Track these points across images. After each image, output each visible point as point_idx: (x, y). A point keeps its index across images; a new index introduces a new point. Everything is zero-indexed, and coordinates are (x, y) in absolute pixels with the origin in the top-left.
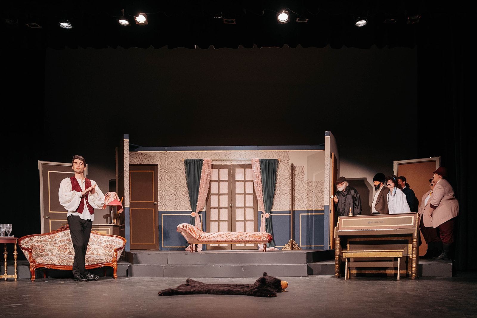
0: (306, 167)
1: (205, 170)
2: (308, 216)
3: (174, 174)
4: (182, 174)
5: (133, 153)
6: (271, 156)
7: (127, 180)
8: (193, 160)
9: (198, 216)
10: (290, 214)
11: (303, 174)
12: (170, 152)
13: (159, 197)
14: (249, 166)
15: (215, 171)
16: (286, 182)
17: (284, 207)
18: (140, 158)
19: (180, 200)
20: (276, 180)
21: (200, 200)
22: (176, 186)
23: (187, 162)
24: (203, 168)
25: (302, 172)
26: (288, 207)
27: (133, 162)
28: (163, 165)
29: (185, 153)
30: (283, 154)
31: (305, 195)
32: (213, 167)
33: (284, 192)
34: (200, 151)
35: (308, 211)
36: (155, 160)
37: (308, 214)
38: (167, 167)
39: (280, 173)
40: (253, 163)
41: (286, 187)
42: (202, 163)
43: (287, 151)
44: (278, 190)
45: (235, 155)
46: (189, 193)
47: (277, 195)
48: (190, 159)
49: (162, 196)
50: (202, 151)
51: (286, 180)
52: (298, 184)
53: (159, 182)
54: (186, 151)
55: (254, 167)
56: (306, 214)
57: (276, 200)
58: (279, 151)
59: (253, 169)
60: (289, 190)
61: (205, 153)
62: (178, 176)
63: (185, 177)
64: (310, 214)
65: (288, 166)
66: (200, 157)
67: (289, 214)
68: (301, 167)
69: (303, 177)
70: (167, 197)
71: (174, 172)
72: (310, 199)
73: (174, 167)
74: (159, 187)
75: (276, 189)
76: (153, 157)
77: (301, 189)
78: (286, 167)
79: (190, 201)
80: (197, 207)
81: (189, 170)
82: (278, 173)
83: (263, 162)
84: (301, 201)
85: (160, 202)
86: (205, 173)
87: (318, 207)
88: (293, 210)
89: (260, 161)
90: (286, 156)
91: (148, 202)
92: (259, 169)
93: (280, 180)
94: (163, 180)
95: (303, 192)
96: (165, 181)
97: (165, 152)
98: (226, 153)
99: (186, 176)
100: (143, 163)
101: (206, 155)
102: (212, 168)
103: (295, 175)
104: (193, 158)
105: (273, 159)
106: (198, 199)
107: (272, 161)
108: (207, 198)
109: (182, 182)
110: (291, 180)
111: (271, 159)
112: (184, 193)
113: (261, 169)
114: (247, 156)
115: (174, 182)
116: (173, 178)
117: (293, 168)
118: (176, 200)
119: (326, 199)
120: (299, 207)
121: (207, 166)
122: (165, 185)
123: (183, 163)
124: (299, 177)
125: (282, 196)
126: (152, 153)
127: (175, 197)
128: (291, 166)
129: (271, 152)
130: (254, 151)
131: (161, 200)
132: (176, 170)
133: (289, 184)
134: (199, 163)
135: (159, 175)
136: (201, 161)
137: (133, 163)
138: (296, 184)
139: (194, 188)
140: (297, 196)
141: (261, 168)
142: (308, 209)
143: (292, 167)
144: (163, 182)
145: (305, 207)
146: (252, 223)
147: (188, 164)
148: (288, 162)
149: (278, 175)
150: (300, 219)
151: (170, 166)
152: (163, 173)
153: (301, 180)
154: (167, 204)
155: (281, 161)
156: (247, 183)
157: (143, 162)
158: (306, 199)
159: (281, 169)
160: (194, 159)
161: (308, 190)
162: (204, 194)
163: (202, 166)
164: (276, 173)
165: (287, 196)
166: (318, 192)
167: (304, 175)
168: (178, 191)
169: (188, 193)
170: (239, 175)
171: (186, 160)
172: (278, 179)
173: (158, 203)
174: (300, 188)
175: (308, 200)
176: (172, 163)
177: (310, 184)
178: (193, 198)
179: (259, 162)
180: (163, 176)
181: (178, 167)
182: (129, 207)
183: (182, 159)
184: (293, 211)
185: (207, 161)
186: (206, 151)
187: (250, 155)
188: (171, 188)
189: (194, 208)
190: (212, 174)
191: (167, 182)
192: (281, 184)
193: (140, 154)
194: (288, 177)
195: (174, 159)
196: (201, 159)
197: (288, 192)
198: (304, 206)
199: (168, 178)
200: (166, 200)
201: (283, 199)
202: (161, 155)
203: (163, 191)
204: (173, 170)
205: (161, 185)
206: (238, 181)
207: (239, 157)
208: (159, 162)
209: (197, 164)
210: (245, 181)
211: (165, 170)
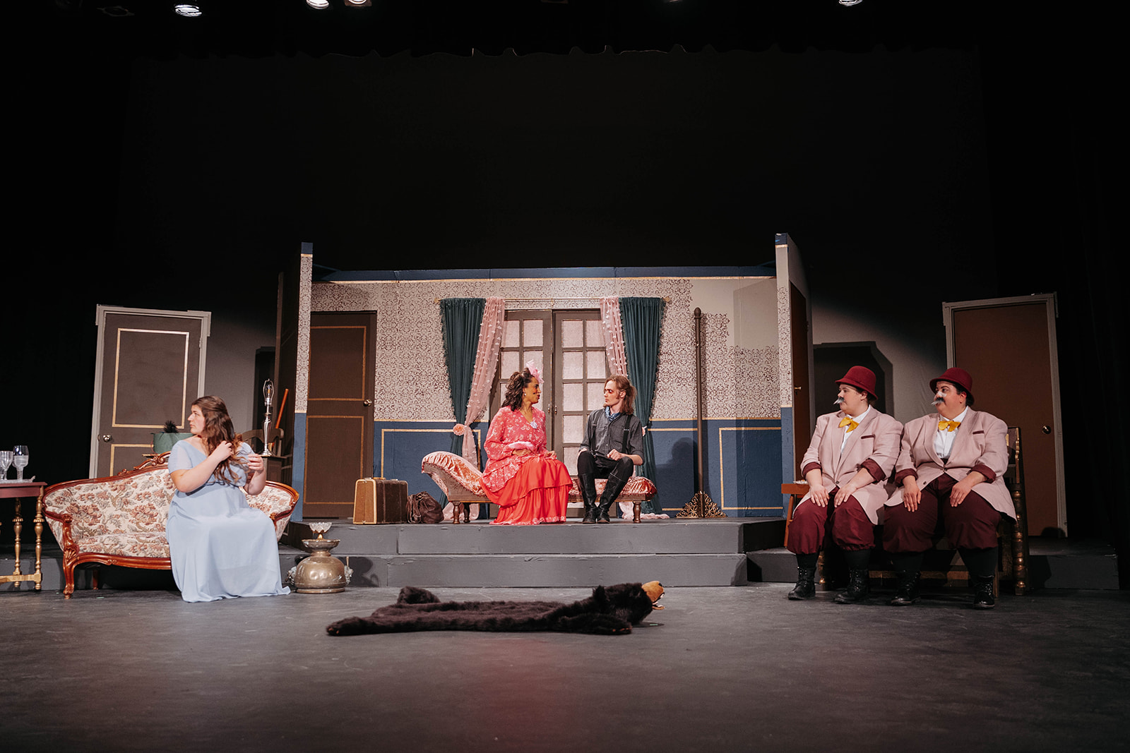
0: (730, 316)
1: (489, 324)
2: (738, 433)
3: (415, 334)
4: (433, 334)
5: (320, 285)
6: (646, 291)
7: (304, 349)
8: (460, 300)
9: (469, 434)
10: (696, 429)
11: (724, 333)
12: (407, 282)
13: (378, 387)
14: (595, 313)
15: (513, 325)
16: (683, 352)
17: (680, 411)
18: (336, 297)
19: (428, 396)
20: (659, 345)
21: (476, 395)
22: (419, 361)
23: (446, 305)
24: (484, 319)
25: (723, 327)
26: (690, 412)
27: (319, 305)
28: (389, 313)
29: (443, 285)
30: (675, 287)
31: (730, 384)
32: (508, 316)
33: (679, 375)
34: (478, 280)
35: (740, 420)
36: (371, 301)
37: (739, 429)
38: (398, 317)
39: (669, 330)
40: (604, 307)
41: (684, 362)
42: (482, 307)
43: (685, 278)
44: (666, 370)
45: (562, 288)
46: (450, 379)
47: (662, 382)
48: (455, 299)
49: (384, 385)
50: (482, 280)
51: (683, 346)
52: (713, 357)
53: (379, 352)
54: (445, 281)
55: (607, 317)
56: (735, 429)
57: (661, 393)
58: (665, 278)
59: (604, 322)
60: (691, 371)
61: (489, 285)
62: (424, 337)
63: (441, 340)
64: (743, 429)
65: (686, 315)
66: (478, 293)
67: (692, 429)
68: (719, 316)
69: (724, 339)
70: (397, 388)
71: (415, 329)
72: (744, 392)
73: (415, 316)
74: (378, 364)
75: (660, 368)
76: (365, 295)
77: (720, 367)
78: (683, 316)
79: (450, 397)
80: (469, 411)
81: (450, 323)
82: (663, 329)
83: (627, 306)
84: (721, 398)
85: (378, 400)
86: (490, 330)
87: (762, 410)
88: (703, 419)
89: (620, 303)
90: (682, 291)
91: (350, 400)
92: (618, 320)
94: (388, 348)
95: (725, 375)
96: (392, 350)
97: (394, 282)
98: (539, 283)
99: (443, 339)
100: (341, 309)
101: (491, 289)
102: (506, 319)
103: (704, 335)
104: (461, 296)
105: (652, 298)
106: (472, 393)
107: (649, 302)
108: (491, 390)
109: (433, 351)
110: (697, 347)
111: (646, 296)
112: (436, 378)
113: (624, 321)
114: (589, 291)
115: (415, 352)
116: (411, 343)
117: (700, 319)
118: (418, 396)
119: (784, 392)
120: (716, 411)
121: (494, 315)
122: (393, 360)
123: (438, 307)
124: (714, 339)
125: (675, 385)
126: (364, 285)
127: (414, 388)
128: (695, 314)
129: (646, 282)
130: (605, 279)
131: (383, 396)
132: (419, 325)
133: (690, 357)
134: (476, 308)
135: (379, 335)
136: (480, 303)
137: (319, 309)
138: (707, 357)
139: (462, 366)
140: (710, 384)
141: (624, 319)
142: (739, 416)
143: (698, 315)
144: (388, 353)
145: (732, 411)
147: (450, 311)
148: (688, 304)
149: (665, 335)
150: (721, 441)
151: (407, 314)
152: (389, 332)
153: (719, 346)
154: (397, 405)
155: (670, 303)
156: (589, 354)
157: (343, 305)
158: (734, 393)
159: (670, 321)
160: (464, 298)
161: (738, 369)
162: (485, 380)
163: (481, 313)
164: (660, 329)
165: (687, 385)
166: (762, 374)
167: (726, 335)
168: (424, 373)
169: (447, 378)
170: (571, 332)
171: (445, 300)
172: (665, 344)
173: (373, 404)
174: (717, 365)
175: (738, 395)
176: (412, 308)
177: (742, 356)
178: (458, 390)
179: (618, 305)
180: (389, 338)
181: (425, 317)
182: (305, 412)
183: (434, 298)
184: (702, 421)
185: (494, 302)
186: (491, 280)
187: (597, 288)
188: (406, 366)
189: (460, 413)
190: (506, 333)
191: (397, 352)
192: (670, 357)
193: (336, 287)
194: (688, 339)
195: (416, 299)
196: (480, 297)
197: (689, 375)
198: (729, 408)
199: (401, 343)
200: (393, 396)
201: (677, 392)
202: (385, 290)
203: (388, 374)
204: (413, 325)
205: (383, 361)
206: (569, 350)
207: (571, 292)
208: (379, 306)
209: (471, 310)
210: (585, 349)
211: (394, 325)
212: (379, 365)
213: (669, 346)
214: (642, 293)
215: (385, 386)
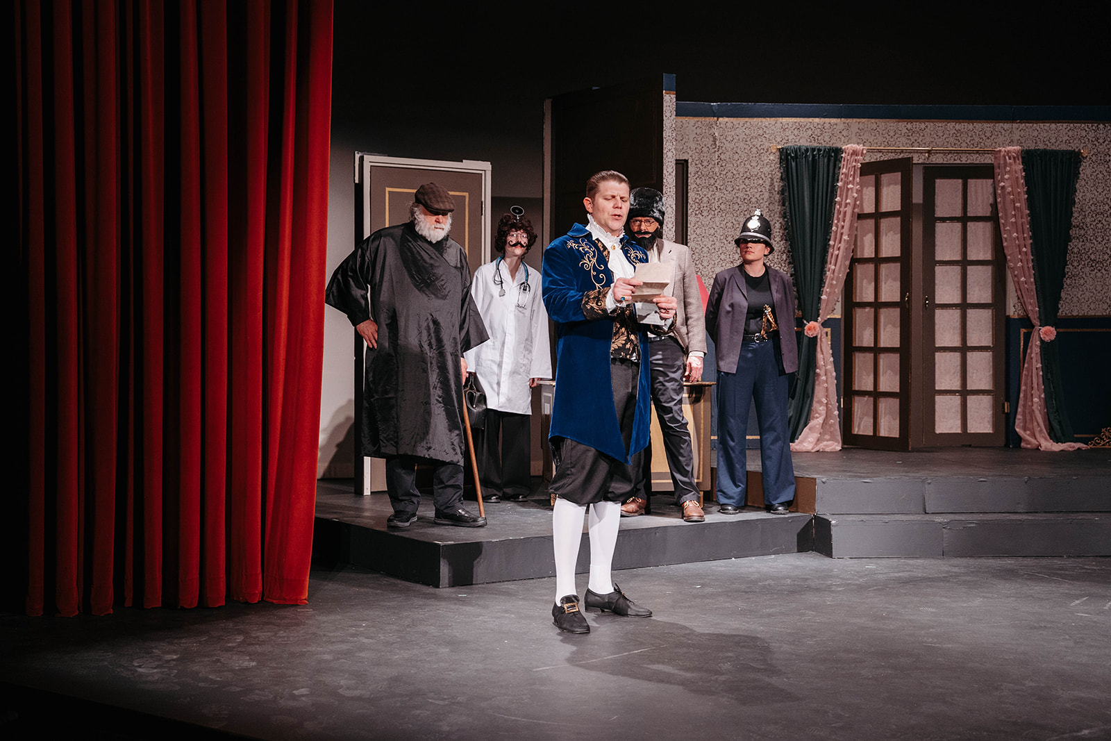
1: (848, 184)
3: (741, 195)
4: (767, 195)
6: (1053, 140)
8: (806, 149)
9: (822, 335)
12: (730, 120)
14: (986, 172)
16: (1100, 225)
17: (1091, 306)
20: (1069, 216)
23: (787, 155)
24: (842, 176)
28: (705, 164)
29: (779, 125)
30: (1092, 134)
33: (1093, 257)
34: (827, 120)
38: (717, 170)
39: (1081, 194)
40: (1002, 162)
41: (1100, 239)
42: (837, 159)
43: (1105, 122)
44: (1076, 250)
45: (939, 133)
46: (792, 259)
47: (1070, 266)
48: (798, 147)
50: (832, 120)
51: (1098, 217)
54: (781, 119)
55: (1005, 176)
57: (1068, 281)
59: (1002, 184)
61: (840, 127)
62: (754, 200)
63: (777, 204)
65: (1106, 174)
66: (827, 139)
71: (741, 187)
73: (742, 170)
75: (1069, 247)
78: (1100, 176)
80: (823, 304)
81: (795, 183)
83: (1030, 158)
86: (847, 193)
89: (1023, 157)
90: (1101, 141)
92: (1021, 181)
93: (1080, 218)
94: (705, 214)
96: (710, 216)
97: (711, 119)
98: (909, 127)
99: (781, 202)
101: (846, 133)
104: (805, 142)
105: (1062, 151)
106: (827, 280)
107: (1058, 156)
108: (847, 275)
111: (1053, 148)
113: (1029, 183)
114: (977, 139)
122: (712, 231)
123: (773, 157)
125: (1087, 270)
132: (747, 182)
134: (828, 161)
136: (834, 154)
139: (812, 242)
141: (1029, 180)
144: (706, 221)
146: (988, 356)
147: (793, 164)
148: (1108, 158)
149: (1077, 201)
151: (729, 166)
152: (706, 191)
155: (1085, 157)
156: (971, 226)
159: (1084, 183)
160: (808, 144)
162: (844, 261)
163: (836, 168)
165: (1103, 271)
169: (784, 257)
170: (947, 196)
171: (787, 149)
172: (1075, 215)
176: (736, 157)
178: (808, 276)
179: (1021, 160)
180: (705, 199)
183: (767, 144)
185: (852, 152)
186: (845, 119)
187: (988, 134)
191: (717, 219)
192: (1082, 232)
195: (742, 145)
196: (834, 145)
199: (723, 207)
201: (1090, 281)
202: (699, 131)
203: (705, 250)
204: (739, 182)
205: (698, 231)
206: (943, 220)
207: (952, 140)
208: (691, 153)
209: (822, 162)
210: (964, 219)
211: (712, 181)
212: (692, 237)
213: (1081, 217)
214: (1047, 142)
215: (701, 267)
